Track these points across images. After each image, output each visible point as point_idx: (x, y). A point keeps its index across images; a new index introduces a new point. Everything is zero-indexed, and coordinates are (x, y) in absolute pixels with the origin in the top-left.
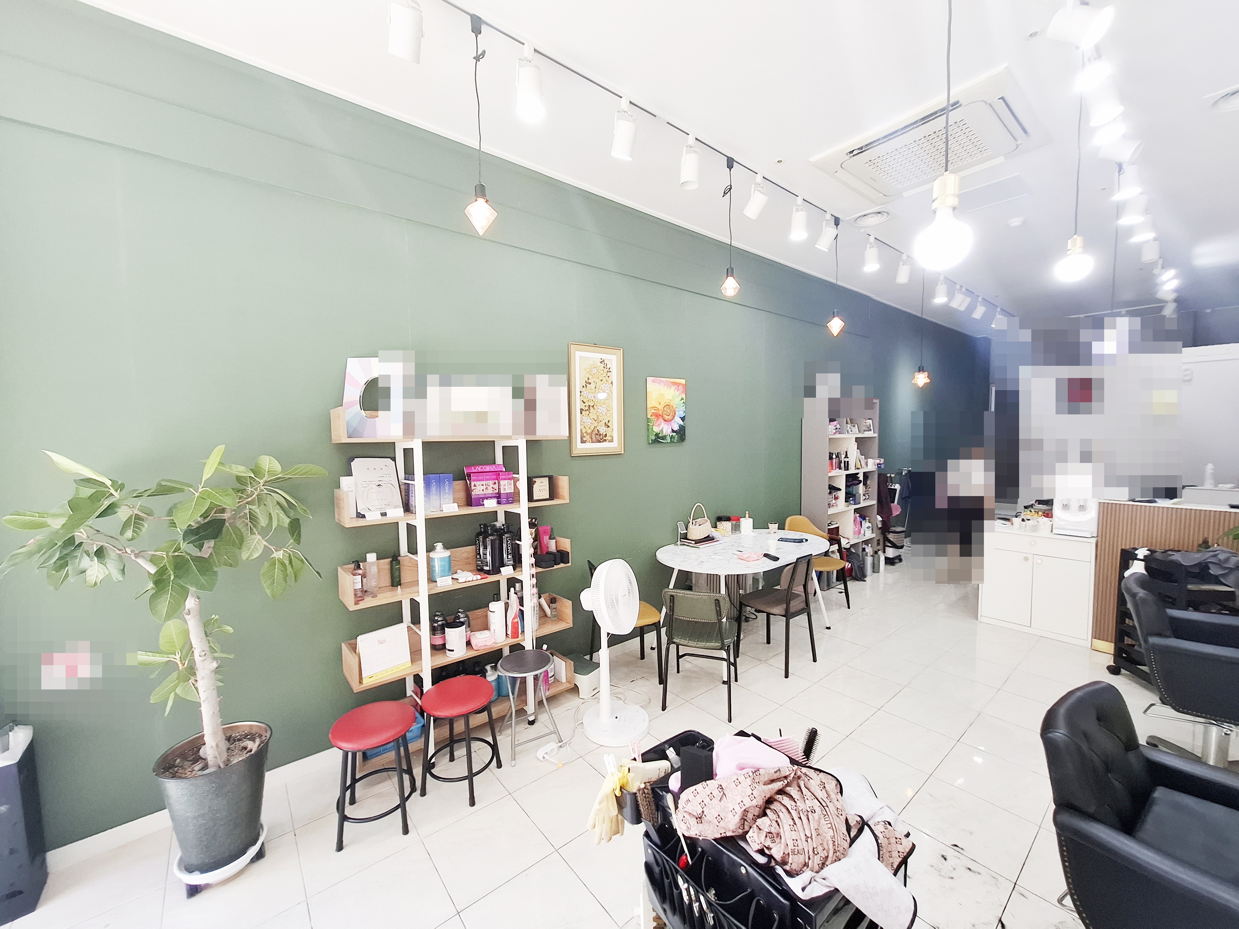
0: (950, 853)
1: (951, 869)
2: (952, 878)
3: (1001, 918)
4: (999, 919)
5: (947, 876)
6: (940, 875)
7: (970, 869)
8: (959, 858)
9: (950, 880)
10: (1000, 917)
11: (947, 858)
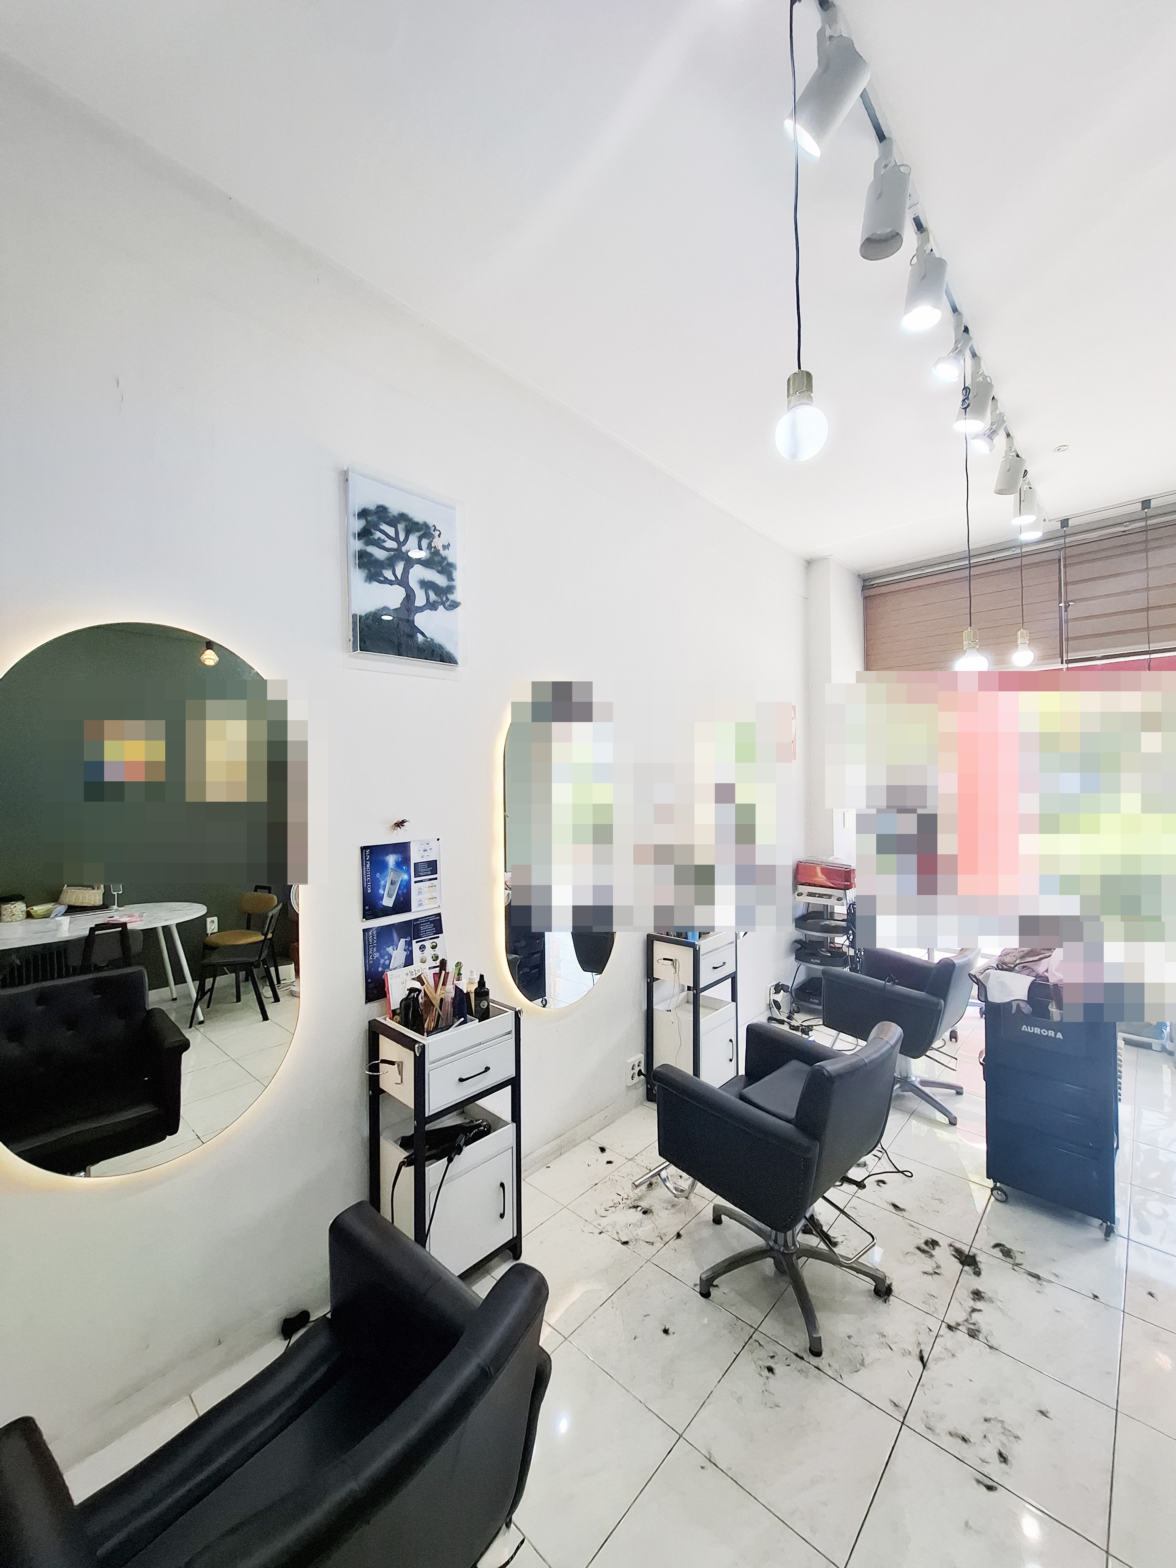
0: (995, 1470)
1: (989, 1436)
2: (986, 1420)
3: (924, 1368)
4: (926, 1367)
5: (992, 1421)
6: (1002, 1422)
7: (964, 1440)
8: (983, 1461)
9: (989, 1416)
10: (925, 1371)
11: (997, 1456)
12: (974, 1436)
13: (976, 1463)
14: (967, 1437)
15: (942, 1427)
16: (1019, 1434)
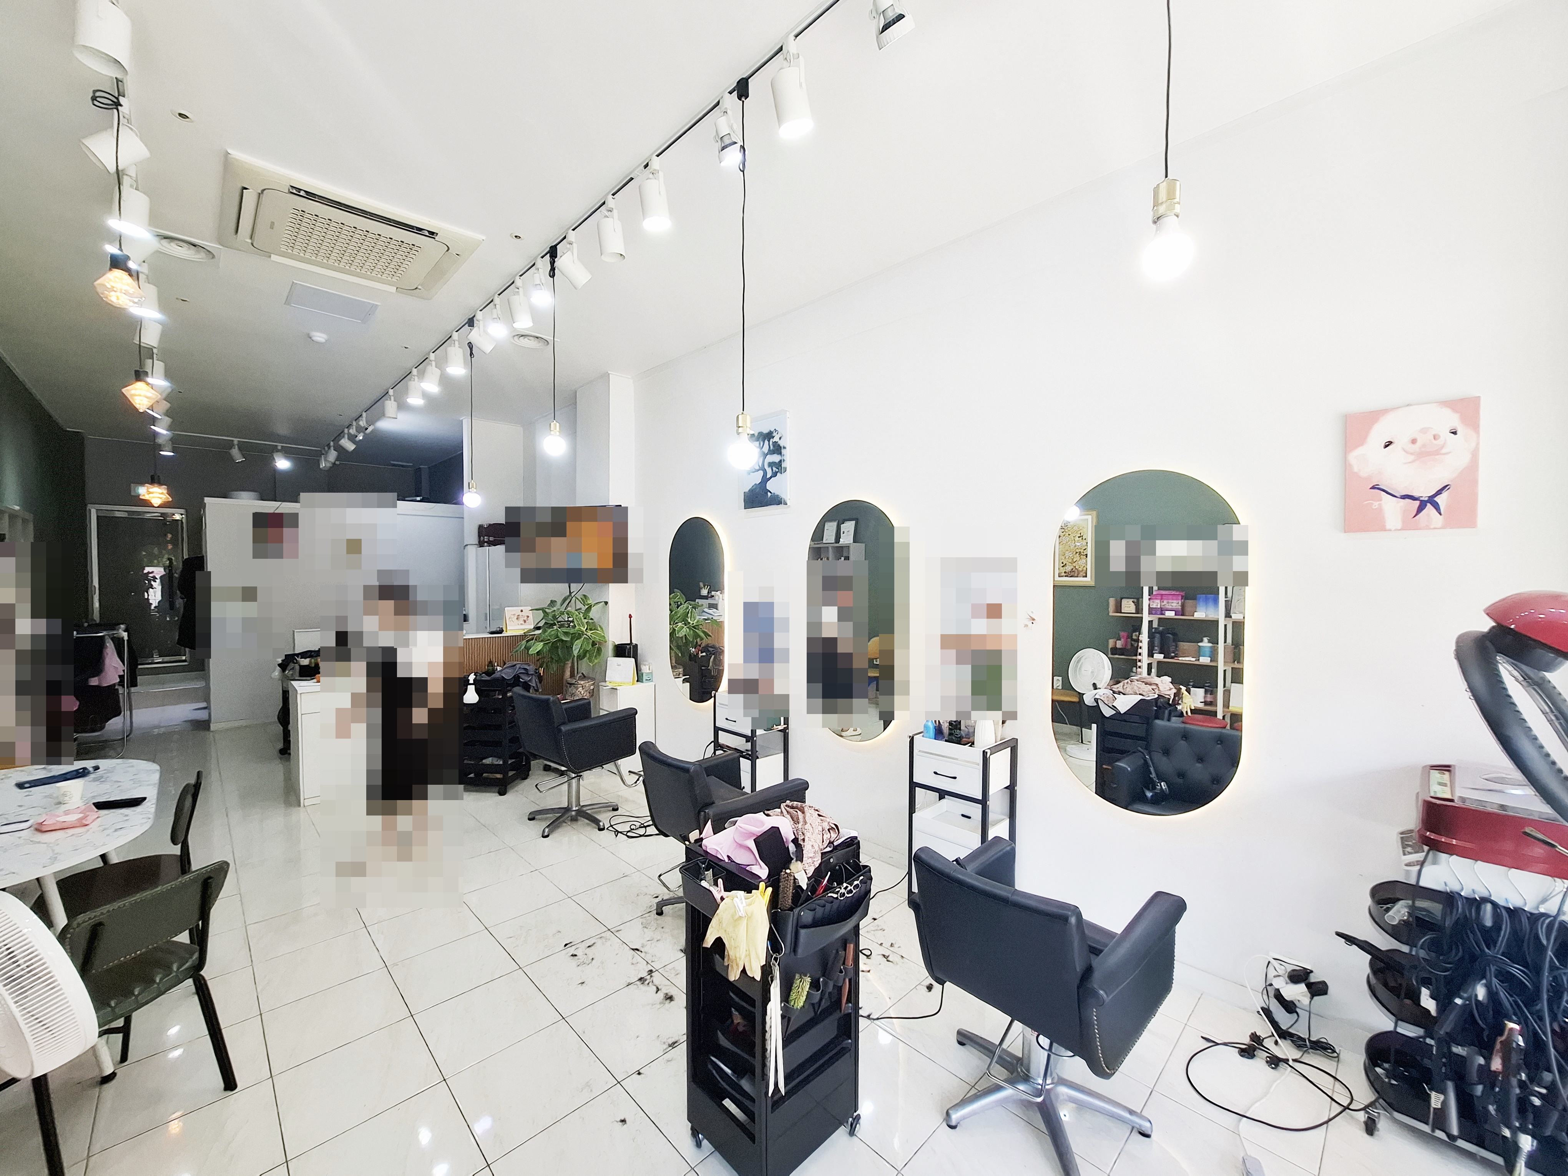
12: (588, 951)
13: (578, 946)
14: (590, 948)
15: (599, 942)
16: (579, 967)
